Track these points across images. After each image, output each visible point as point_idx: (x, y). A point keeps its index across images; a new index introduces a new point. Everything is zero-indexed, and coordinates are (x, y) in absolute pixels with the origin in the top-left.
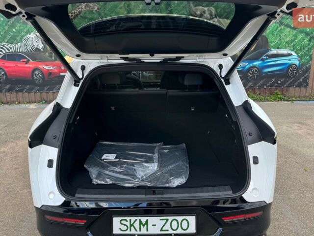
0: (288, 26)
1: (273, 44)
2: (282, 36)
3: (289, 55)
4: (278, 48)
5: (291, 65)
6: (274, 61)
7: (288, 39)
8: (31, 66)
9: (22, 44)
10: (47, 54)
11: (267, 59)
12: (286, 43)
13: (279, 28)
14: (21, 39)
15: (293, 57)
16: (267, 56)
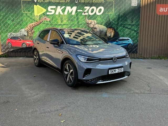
0: (127, 28)
1: (121, 35)
2: (125, 32)
3: (128, 40)
4: (123, 37)
5: (129, 44)
6: (122, 42)
7: (127, 33)
8: (22, 42)
9: (19, 33)
10: (29, 37)
11: (118, 41)
12: (126, 35)
13: (123, 29)
14: (19, 31)
15: (130, 41)
16: (118, 40)
